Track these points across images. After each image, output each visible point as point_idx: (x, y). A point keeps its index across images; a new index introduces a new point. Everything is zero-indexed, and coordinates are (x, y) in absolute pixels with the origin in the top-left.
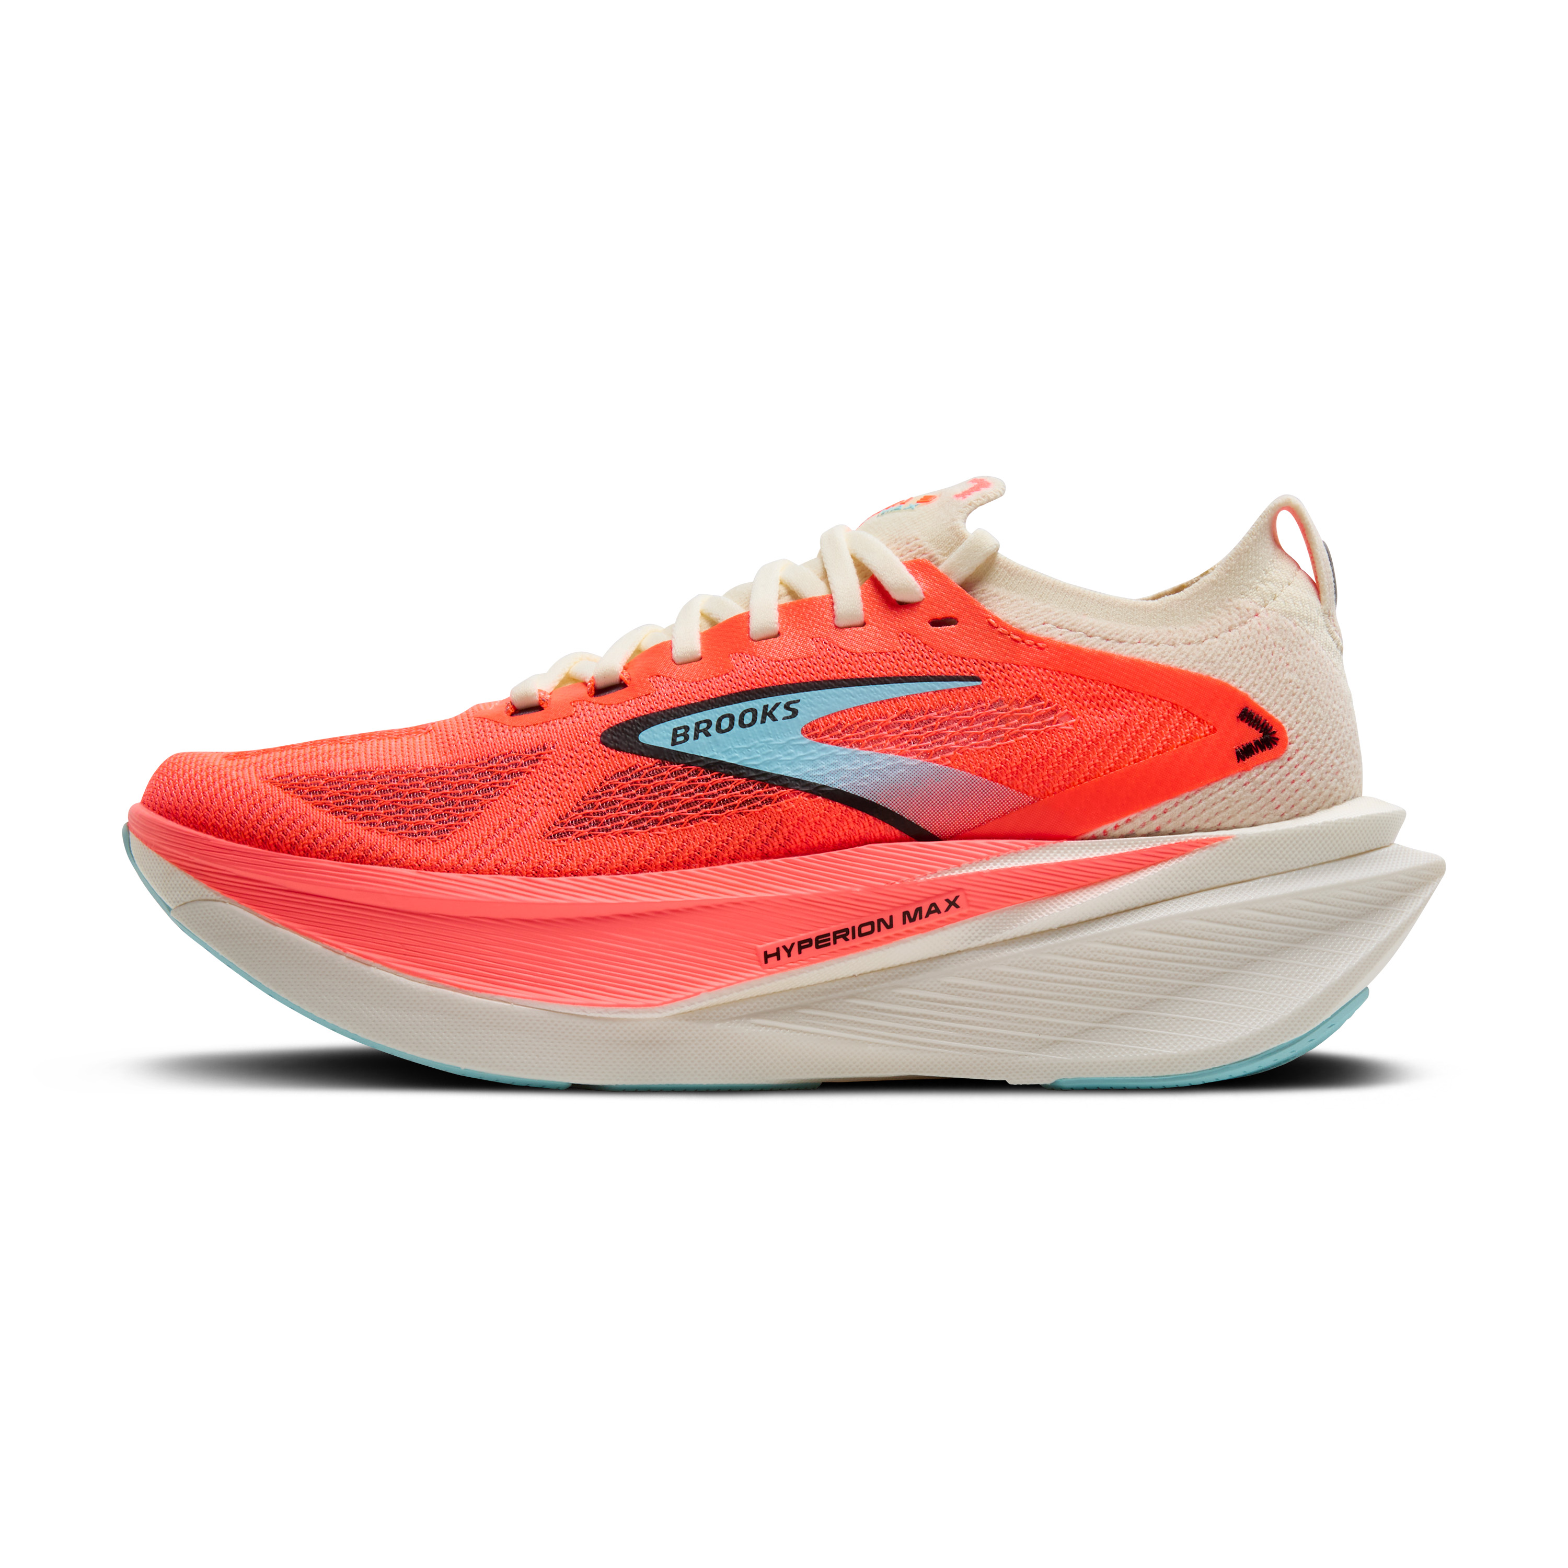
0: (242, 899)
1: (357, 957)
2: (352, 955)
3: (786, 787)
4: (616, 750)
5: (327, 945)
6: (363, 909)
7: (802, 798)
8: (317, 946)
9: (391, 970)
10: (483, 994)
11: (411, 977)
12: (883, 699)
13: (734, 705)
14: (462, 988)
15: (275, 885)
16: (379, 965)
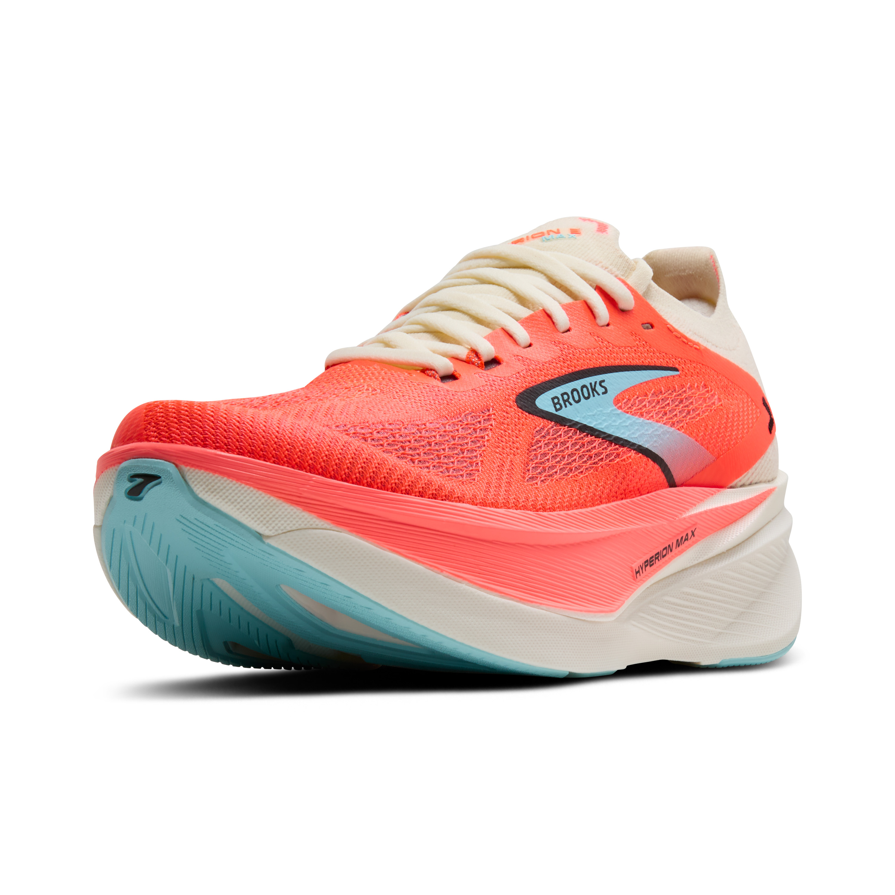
0: (352, 529)
1: (450, 575)
2: (447, 574)
3: (623, 446)
4: (529, 414)
5: (428, 567)
6: (448, 537)
7: (633, 453)
8: (420, 567)
9: (475, 586)
10: (534, 604)
11: (488, 591)
12: (642, 382)
13: (575, 382)
14: (521, 600)
15: (380, 517)
16: (467, 582)
